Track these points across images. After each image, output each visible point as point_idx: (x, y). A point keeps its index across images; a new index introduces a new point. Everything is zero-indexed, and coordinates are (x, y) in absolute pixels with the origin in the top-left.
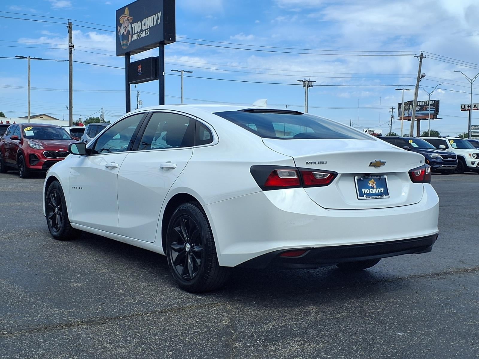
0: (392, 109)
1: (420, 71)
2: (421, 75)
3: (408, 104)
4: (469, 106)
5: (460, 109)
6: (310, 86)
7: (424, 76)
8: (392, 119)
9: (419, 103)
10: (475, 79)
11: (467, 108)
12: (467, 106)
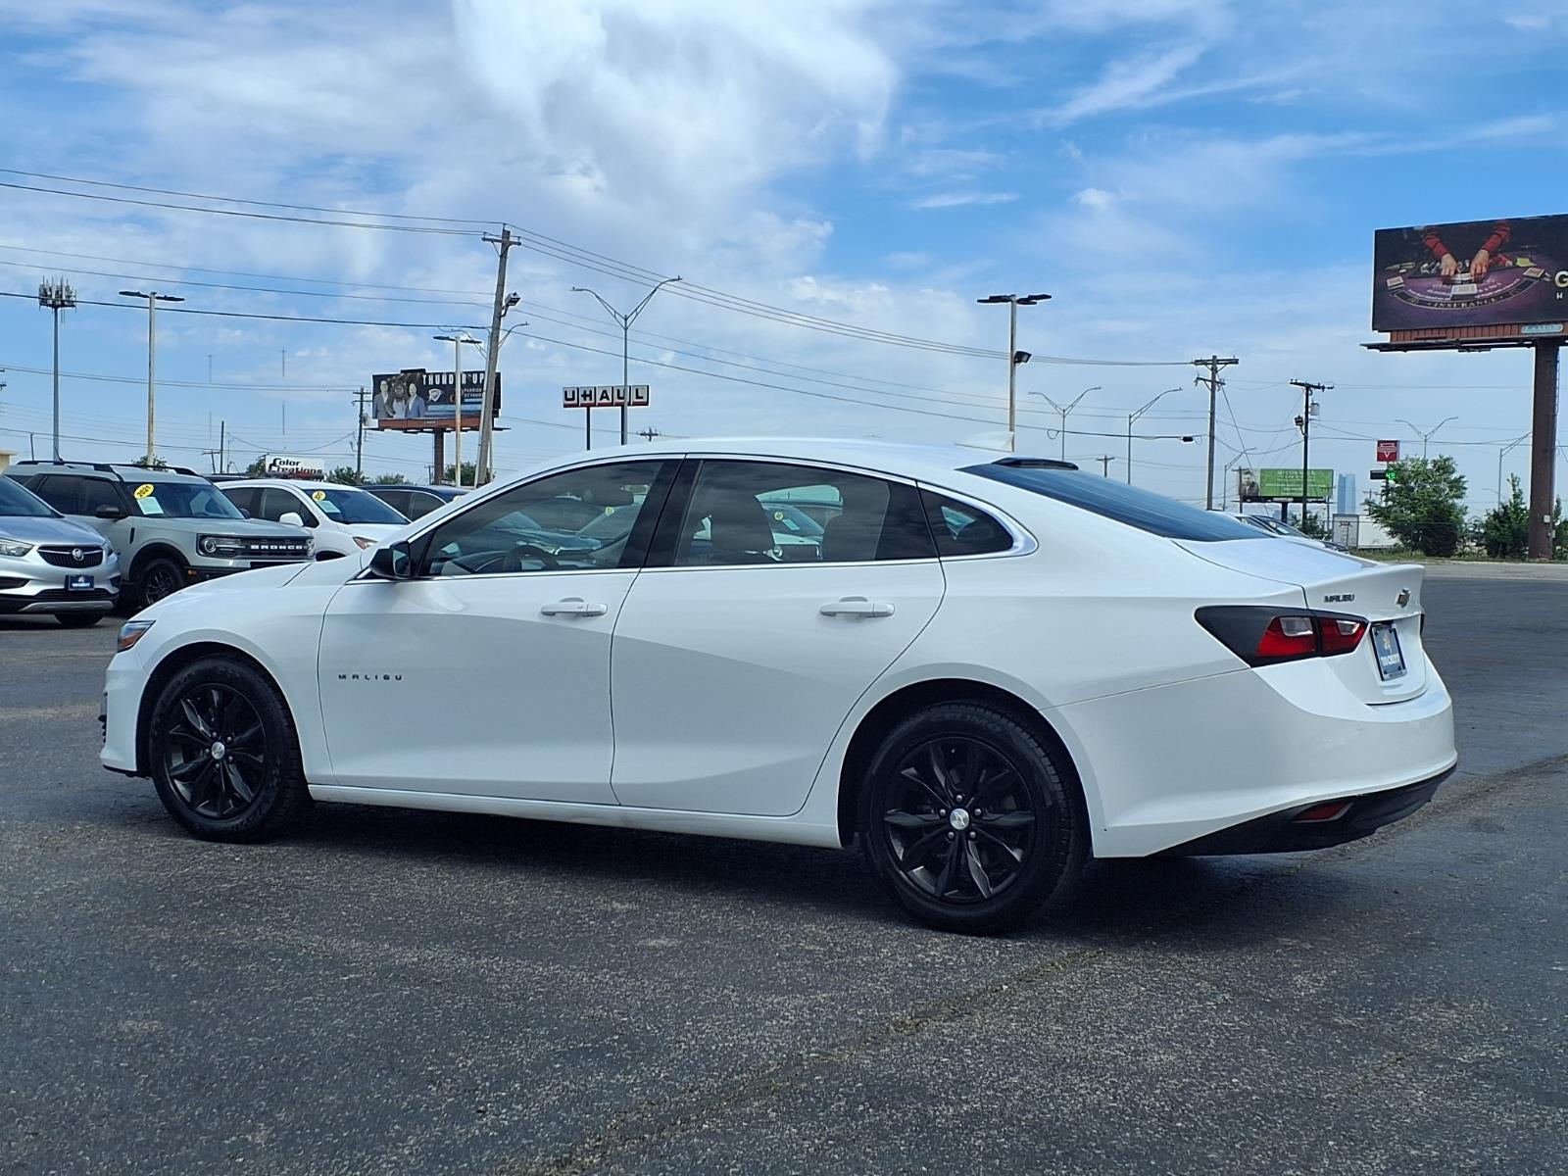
0: (362, 394)
1: (501, 285)
2: (504, 298)
3: (402, 379)
4: (588, 393)
5: (561, 400)
6: (66, 303)
7: (515, 302)
8: (363, 427)
9: (438, 377)
10: (635, 314)
11: (581, 400)
12: (581, 393)
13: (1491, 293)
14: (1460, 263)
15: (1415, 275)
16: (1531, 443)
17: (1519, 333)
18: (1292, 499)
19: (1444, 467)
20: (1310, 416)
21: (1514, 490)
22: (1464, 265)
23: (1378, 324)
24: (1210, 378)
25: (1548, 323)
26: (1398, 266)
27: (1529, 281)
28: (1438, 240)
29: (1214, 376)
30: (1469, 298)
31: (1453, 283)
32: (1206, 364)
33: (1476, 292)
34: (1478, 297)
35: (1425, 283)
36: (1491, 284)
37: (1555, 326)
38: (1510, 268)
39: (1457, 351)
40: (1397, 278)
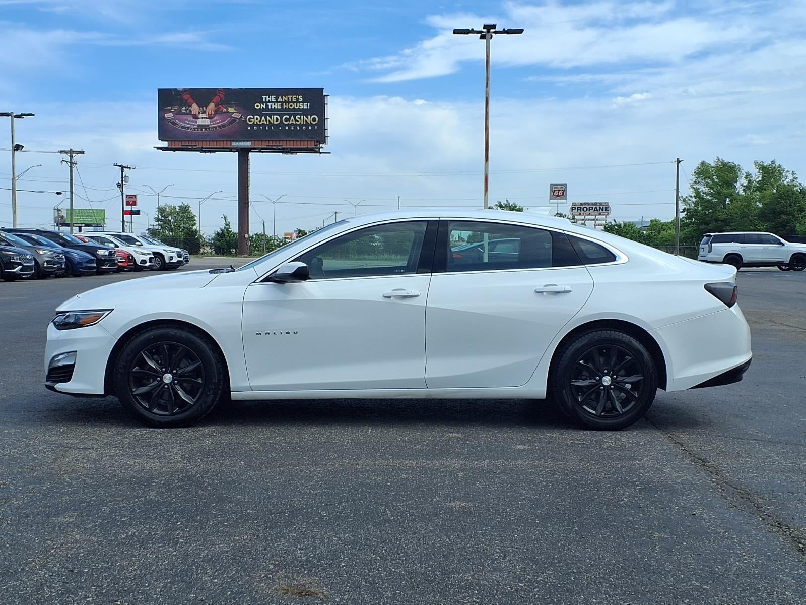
13: (216, 125)
14: (201, 108)
15: (179, 113)
16: (238, 199)
17: (231, 145)
18: (83, 225)
19: (185, 209)
20: (124, 183)
21: (226, 222)
22: (203, 110)
23: (162, 137)
24: (69, 161)
25: (244, 141)
26: (170, 108)
27: (234, 120)
28: (189, 96)
29: (71, 160)
30: (206, 127)
31: (198, 118)
32: (67, 153)
33: (209, 123)
34: (210, 126)
35: (184, 117)
36: (217, 120)
37: (248, 143)
38: (225, 113)
39: (199, 152)
40: (169, 114)
